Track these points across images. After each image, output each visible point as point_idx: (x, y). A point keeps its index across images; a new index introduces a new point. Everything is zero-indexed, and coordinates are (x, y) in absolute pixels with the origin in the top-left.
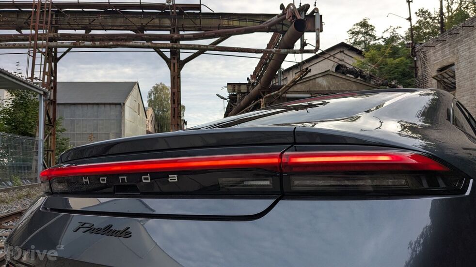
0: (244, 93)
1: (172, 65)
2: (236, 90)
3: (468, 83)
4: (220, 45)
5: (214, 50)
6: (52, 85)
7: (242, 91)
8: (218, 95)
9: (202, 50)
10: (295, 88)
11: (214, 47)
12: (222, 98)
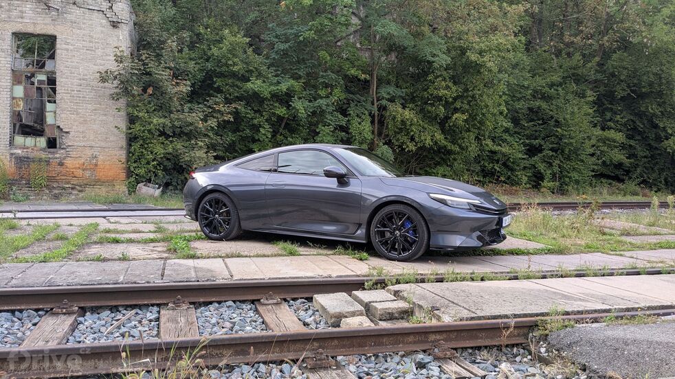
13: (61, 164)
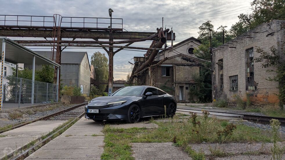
0: (142, 62)
1: (110, 54)
2: (138, 61)
3: (226, 67)
4: (129, 46)
5: (128, 48)
6: (59, 62)
7: (141, 61)
8: (129, 62)
9: (122, 48)
10: (165, 62)
11: (127, 47)
12: (131, 64)
13: (256, 96)
